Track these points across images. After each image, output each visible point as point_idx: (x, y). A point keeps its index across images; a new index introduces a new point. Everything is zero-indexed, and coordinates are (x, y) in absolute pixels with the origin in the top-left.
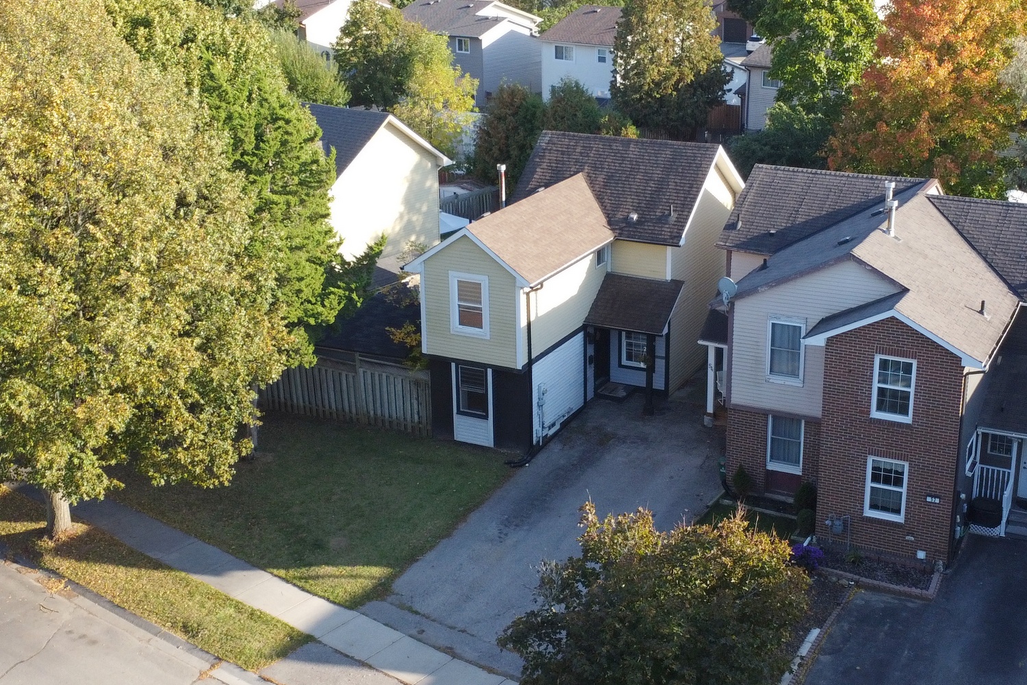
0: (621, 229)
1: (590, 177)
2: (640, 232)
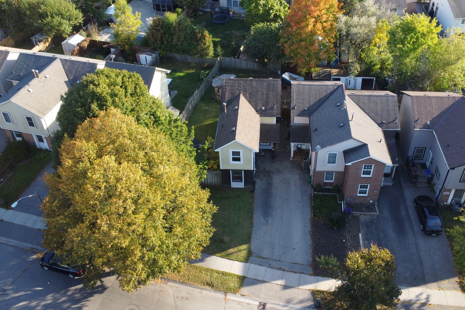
0: (261, 113)
1: (244, 95)
2: (267, 114)
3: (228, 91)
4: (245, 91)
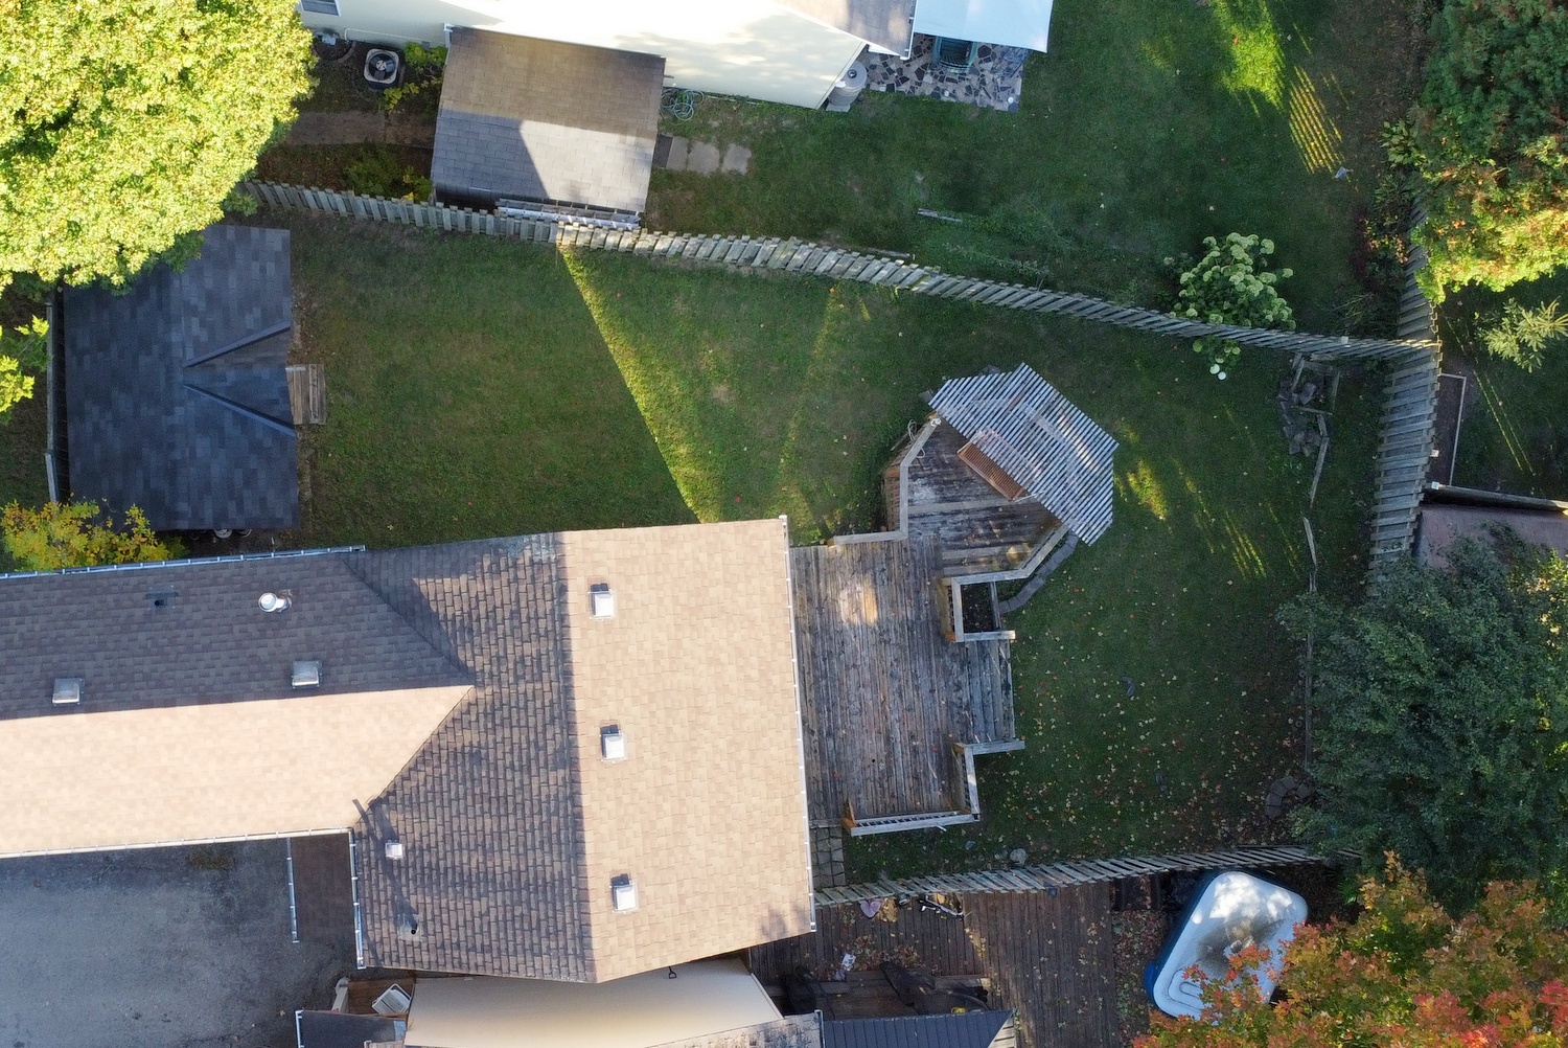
3: (480, 587)
4: (491, 713)
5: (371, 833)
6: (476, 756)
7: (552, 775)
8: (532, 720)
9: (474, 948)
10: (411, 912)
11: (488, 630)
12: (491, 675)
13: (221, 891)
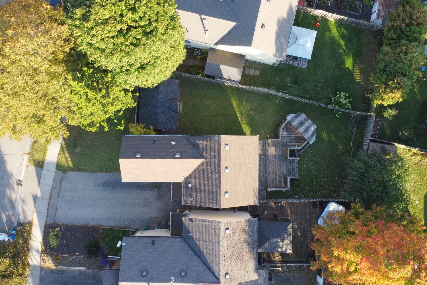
1: (204, 164)
3: (207, 143)
4: (207, 164)
5: (186, 182)
6: (204, 171)
7: (216, 174)
8: (214, 165)
9: (202, 202)
10: (192, 195)
11: (208, 150)
12: (208, 158)
13: (158, 192)
